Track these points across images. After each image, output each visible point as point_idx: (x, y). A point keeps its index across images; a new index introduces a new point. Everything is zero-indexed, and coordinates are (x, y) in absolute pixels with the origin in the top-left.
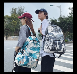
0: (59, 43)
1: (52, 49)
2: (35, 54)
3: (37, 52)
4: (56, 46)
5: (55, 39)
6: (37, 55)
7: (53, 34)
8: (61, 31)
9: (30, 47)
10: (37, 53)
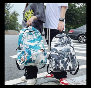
0: (63, 62)
1: (55, 68)
2: (36, 45)
3: (39, 41)
4: (59, 65)
5: (58, 58)
6: (39, 45)
7: (56, 50)
8: (67, 44)
9: (28, 39)
10: (39, 43)
